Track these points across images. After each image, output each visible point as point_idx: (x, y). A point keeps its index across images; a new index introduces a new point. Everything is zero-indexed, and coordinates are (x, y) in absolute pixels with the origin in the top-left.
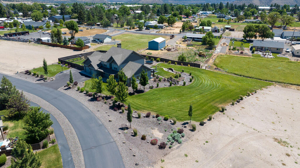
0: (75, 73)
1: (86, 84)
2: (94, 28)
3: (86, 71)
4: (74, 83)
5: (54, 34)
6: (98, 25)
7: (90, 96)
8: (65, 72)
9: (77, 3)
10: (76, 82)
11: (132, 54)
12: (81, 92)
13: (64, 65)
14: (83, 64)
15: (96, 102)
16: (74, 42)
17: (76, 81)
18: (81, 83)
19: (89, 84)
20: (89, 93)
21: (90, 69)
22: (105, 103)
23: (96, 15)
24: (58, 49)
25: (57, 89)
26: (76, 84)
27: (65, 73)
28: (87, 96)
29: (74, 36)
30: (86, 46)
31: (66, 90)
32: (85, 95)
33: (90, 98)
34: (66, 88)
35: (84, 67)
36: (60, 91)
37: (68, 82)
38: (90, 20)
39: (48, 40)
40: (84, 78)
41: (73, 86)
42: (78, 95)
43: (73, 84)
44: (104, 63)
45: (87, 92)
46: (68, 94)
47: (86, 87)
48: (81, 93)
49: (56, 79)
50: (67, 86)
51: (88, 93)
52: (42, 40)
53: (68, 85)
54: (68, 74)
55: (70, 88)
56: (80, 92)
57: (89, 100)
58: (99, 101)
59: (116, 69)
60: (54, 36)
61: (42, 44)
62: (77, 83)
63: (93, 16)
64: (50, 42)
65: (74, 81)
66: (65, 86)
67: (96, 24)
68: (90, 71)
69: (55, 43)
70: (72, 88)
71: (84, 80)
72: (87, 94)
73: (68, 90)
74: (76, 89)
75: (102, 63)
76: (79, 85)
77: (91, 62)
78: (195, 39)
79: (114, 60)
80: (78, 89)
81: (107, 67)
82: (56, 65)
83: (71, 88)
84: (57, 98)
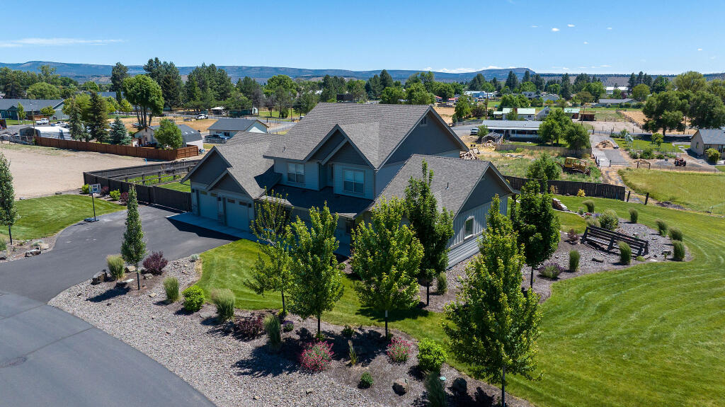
0: (150, 221)
1: (209, 269)
2: (207, 118)
3: (199, 214)
4: (145, 265)
5: (78, 109)
6: (218, 112)
7: (243, 332)
8: (105, 219)
9: (156, 59)
10: (156, 258)
11: (422, 122)
12: (188, 310)
13: (107, 198)
14: (188, 182)
15: (298, 379)
16: (149, 140)
17: (157, 251)
18: (184, 261)
19: (224, 267)
20: (236, 313)
21: (219, 199)
22: (364, 385)
23: (211, 88)
24: (92, 156)
25: (44, 297)
26: (155, 267)
27: (106, 223)
28: (226, 333)
29: (148, 123)
30: (188, 146)
31: (98, 299)
32: (210, 327)
33: (246, 349)
34: (103, 288)
35: (194, 196)
36: (65, 307)
37: (116, 258)
38: (194, 99)
39: (61, 134)
40: (194, 240)
41: (141, 277)
42: (173, 331)
43: (141, 268)
44: (292, 169)
45: (224, 310)
46: (107, 328)
47: (212, 283)
48: (188, 318)
49: (57, 249)
50: (106, 279)
51: (231, 314)
52: (37, 132)
53: (115, 271)
54: (119, 228)
55: (122, 289)
56: (178, 313)
57: (241, 364)
58: (315, 369)
59: (358, 187)
60: (79, 116)
61: (37, 143)
62: (164, 263)
63: (203, 89)
64: (68, 138)
65: (147, 253)
66: (95, 282)
67: (209, 108)
68: (221, 210)
69: (84, 141)
70: (135, 287)
71: (198, 250)
72: (223, 322)
73: (111, 301)
74: (158, 293)
75: (277, 170)
76: (170, 273)
77: (230, 166)
78: (513, 136)
79: (349, 145)
80: (171, 295)
81: (307, 187)
82: (73, 197)
83: (128, 290)
84: (31, 357)
